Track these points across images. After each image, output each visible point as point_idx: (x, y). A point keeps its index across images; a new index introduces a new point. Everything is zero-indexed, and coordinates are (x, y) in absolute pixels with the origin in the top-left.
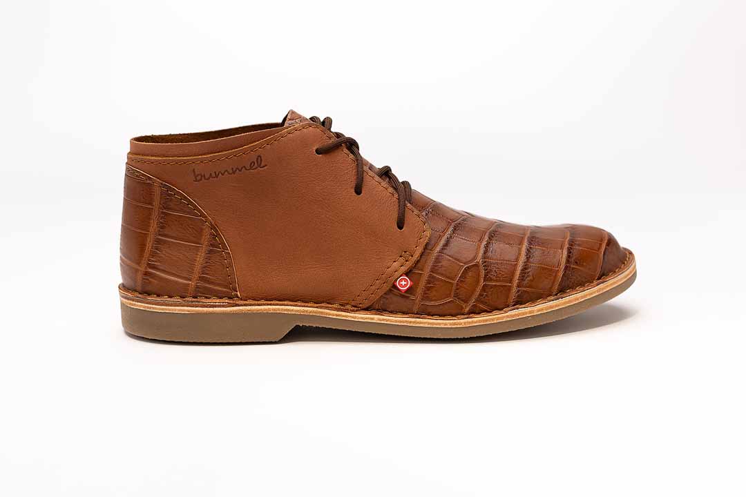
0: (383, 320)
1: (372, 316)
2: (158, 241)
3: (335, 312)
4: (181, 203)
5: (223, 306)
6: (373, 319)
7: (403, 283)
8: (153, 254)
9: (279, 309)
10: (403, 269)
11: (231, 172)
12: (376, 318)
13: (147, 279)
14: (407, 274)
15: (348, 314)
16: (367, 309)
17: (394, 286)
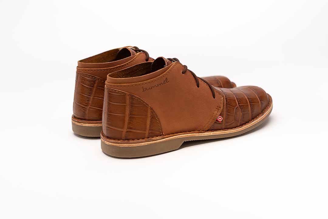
0: (214, 134)
1: (210, 133)
2: (130, 118)
3: (198, 134)
4: (138, 101)
5: (160, 139)
6: (210, 134)
7: (220, 119)
8: (129, 123)
9: (178, 137)
10: (219, 113)
11: (157, 85)
12: (211, 133)
13: (128, 134)
14: (220, 115)
15: (202, 134)
16: (207, 131)
17: (217, 120)
